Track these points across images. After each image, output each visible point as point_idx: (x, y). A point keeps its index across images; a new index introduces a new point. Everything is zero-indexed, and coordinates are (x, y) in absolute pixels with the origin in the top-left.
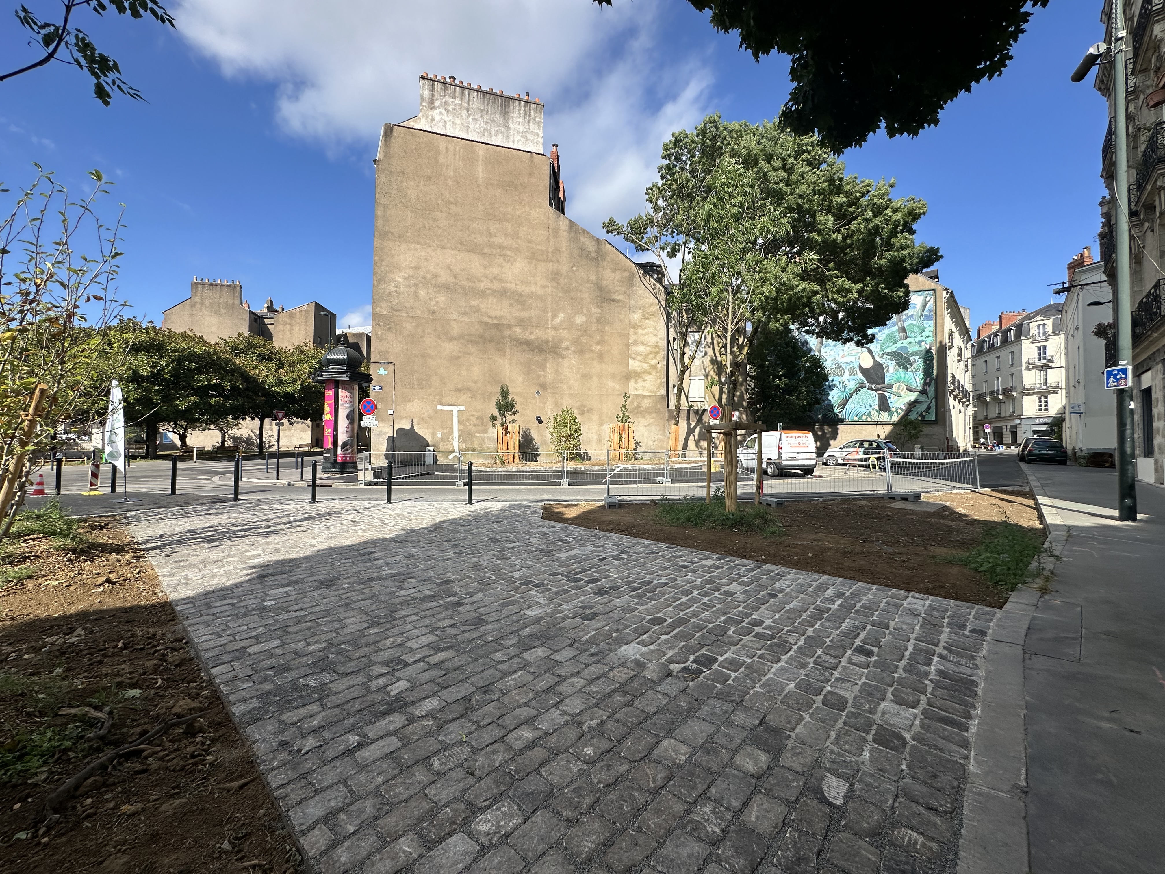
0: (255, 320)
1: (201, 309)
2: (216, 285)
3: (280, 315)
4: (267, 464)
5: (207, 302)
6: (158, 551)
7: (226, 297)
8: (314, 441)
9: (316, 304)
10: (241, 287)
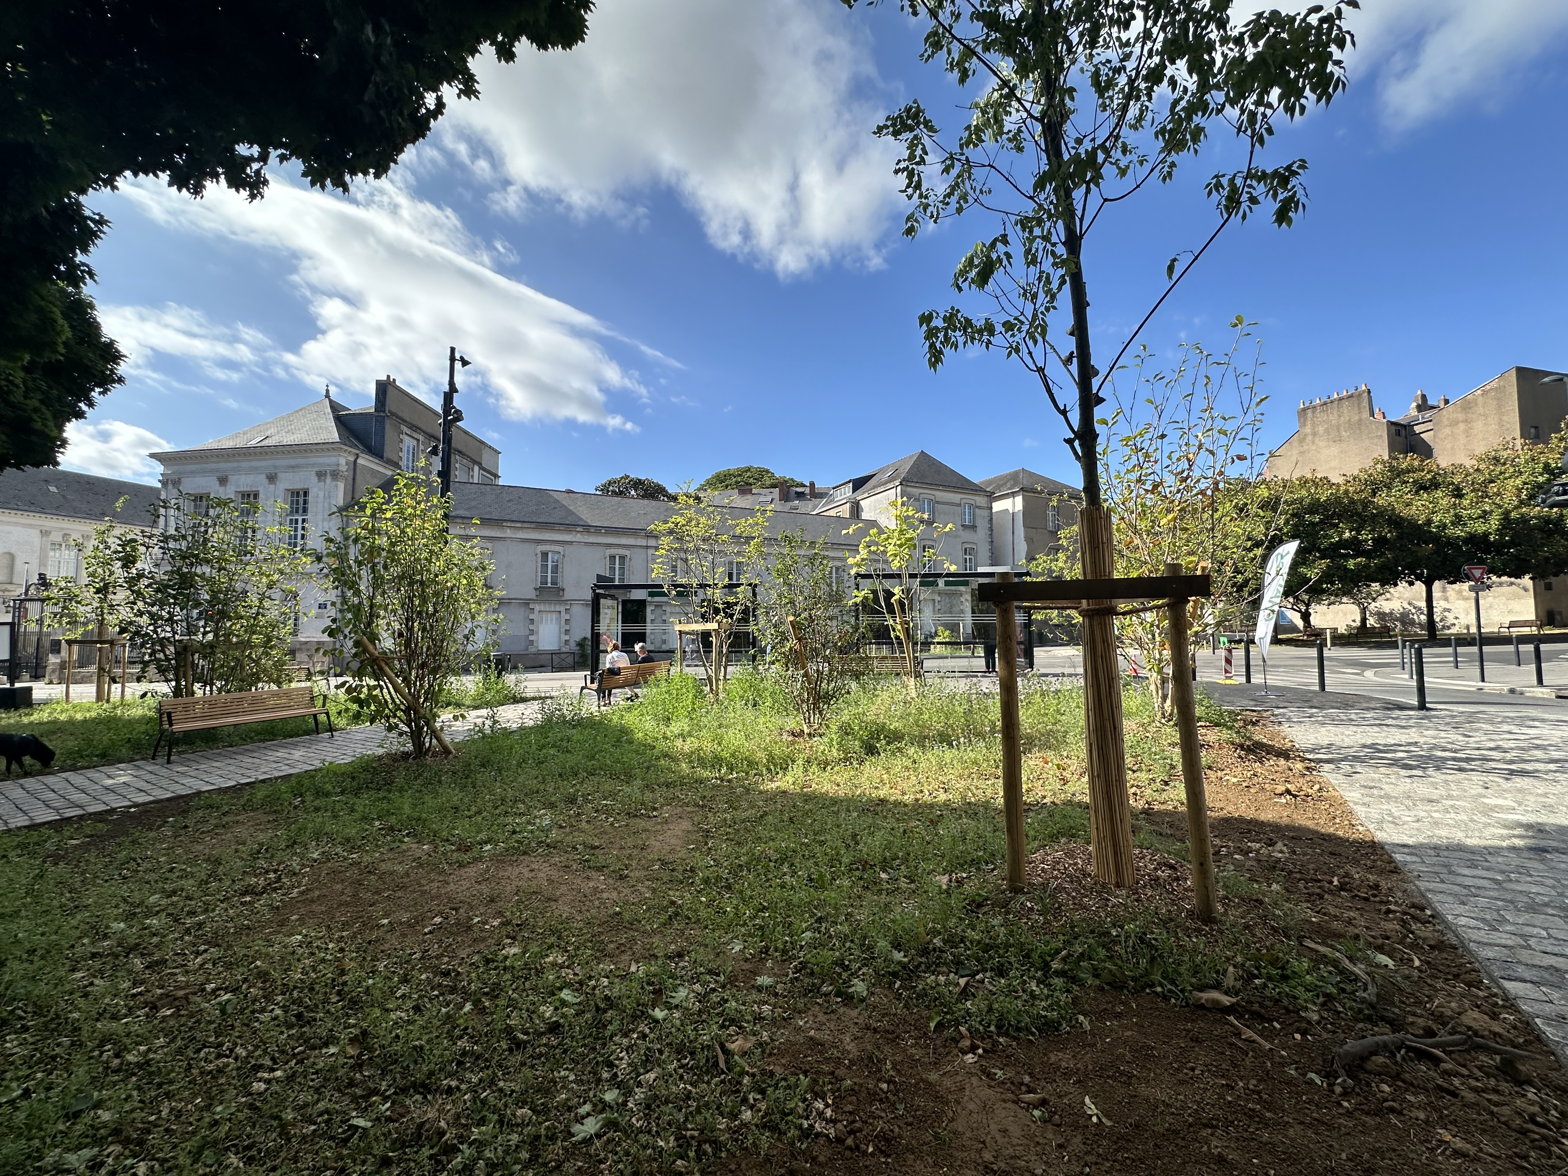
0: (1398, 433)
1: (1313, 442)
2: (1332, 402)
3: (1444, 412)
4: (1456, 655)
5: (1321, 430)
6: (1332, 766)
7: (1348, 412)
8: (1543, 615)
9: (1520, 370)
10: (1369, 392)
